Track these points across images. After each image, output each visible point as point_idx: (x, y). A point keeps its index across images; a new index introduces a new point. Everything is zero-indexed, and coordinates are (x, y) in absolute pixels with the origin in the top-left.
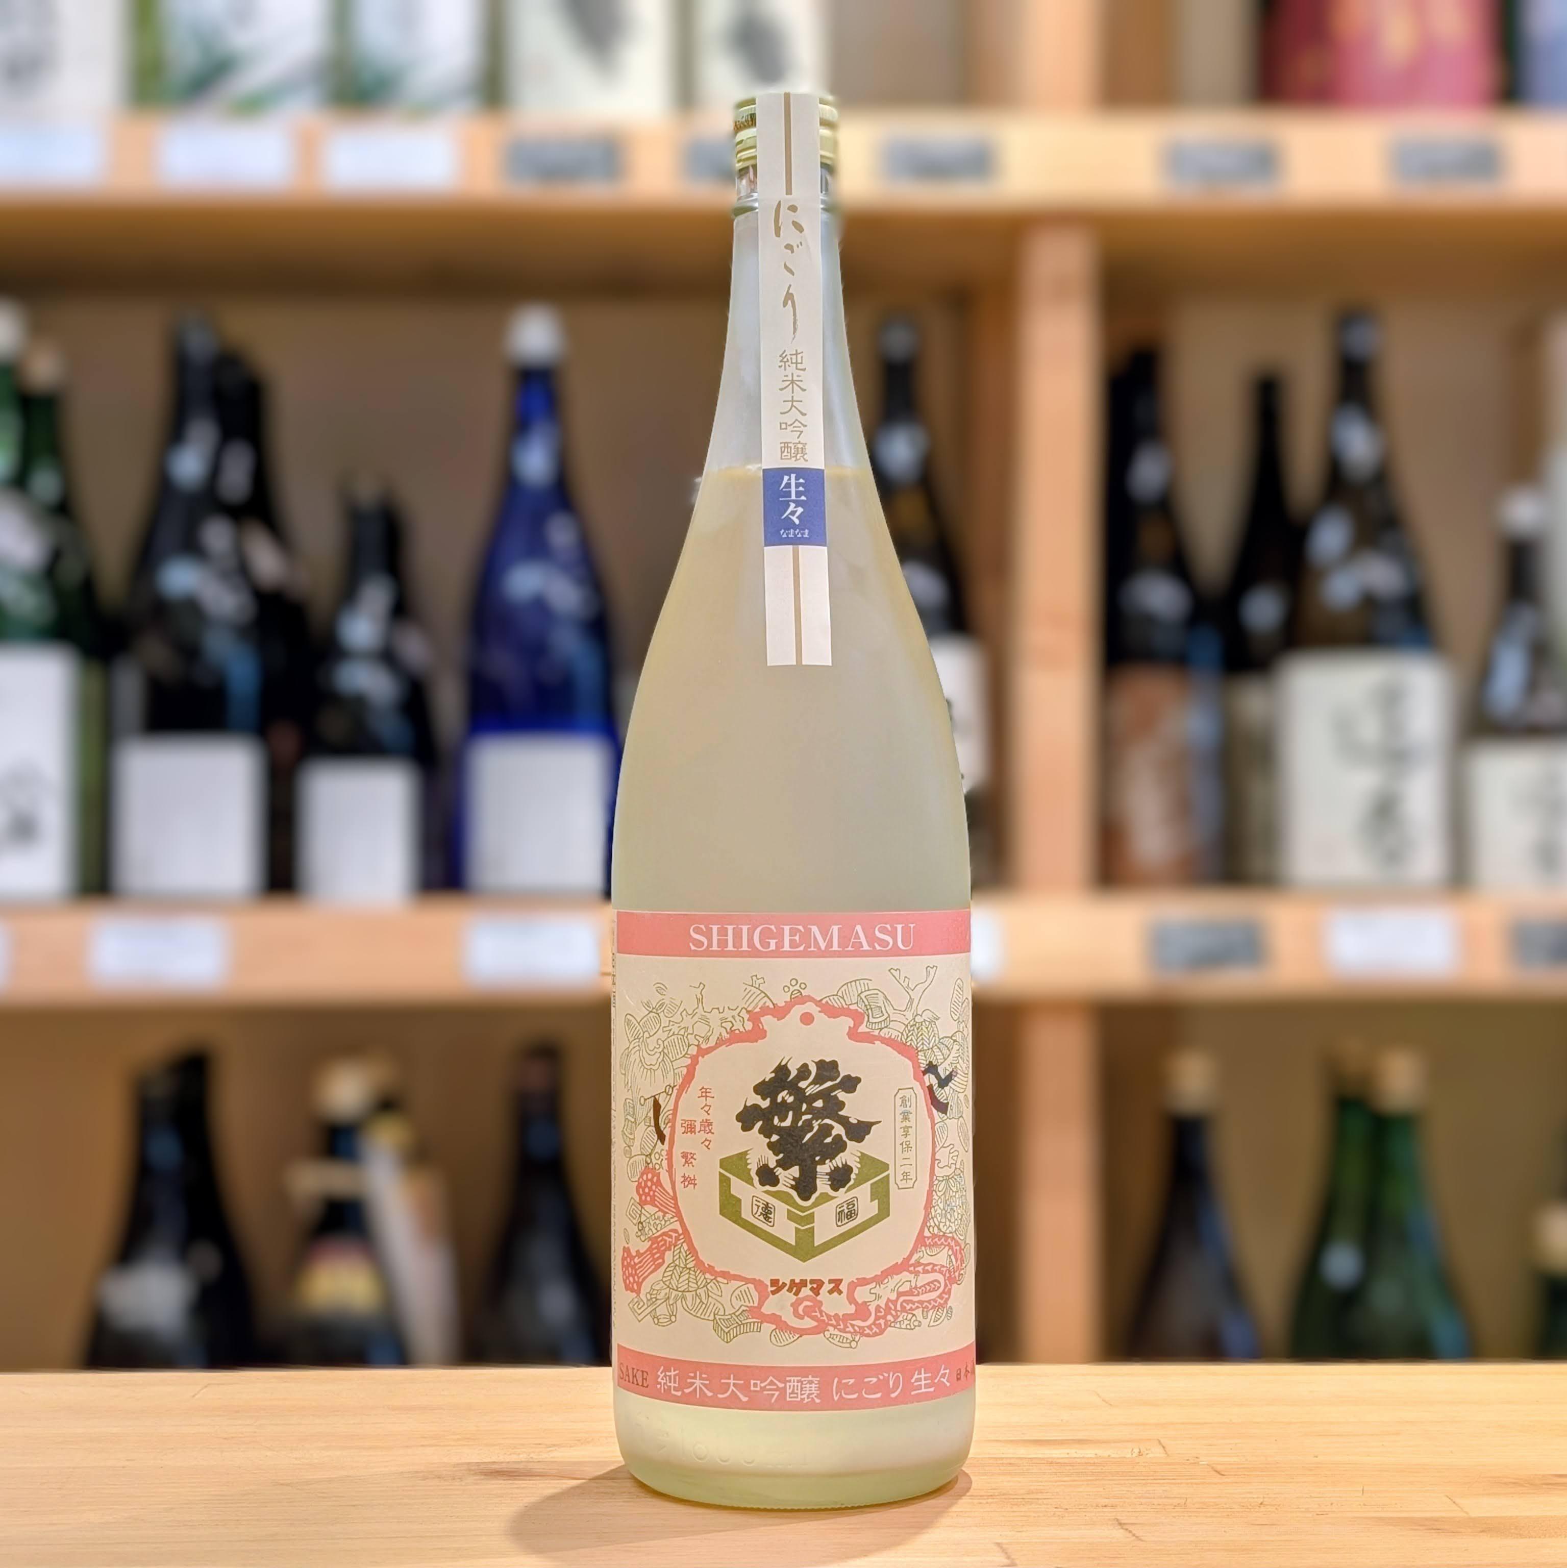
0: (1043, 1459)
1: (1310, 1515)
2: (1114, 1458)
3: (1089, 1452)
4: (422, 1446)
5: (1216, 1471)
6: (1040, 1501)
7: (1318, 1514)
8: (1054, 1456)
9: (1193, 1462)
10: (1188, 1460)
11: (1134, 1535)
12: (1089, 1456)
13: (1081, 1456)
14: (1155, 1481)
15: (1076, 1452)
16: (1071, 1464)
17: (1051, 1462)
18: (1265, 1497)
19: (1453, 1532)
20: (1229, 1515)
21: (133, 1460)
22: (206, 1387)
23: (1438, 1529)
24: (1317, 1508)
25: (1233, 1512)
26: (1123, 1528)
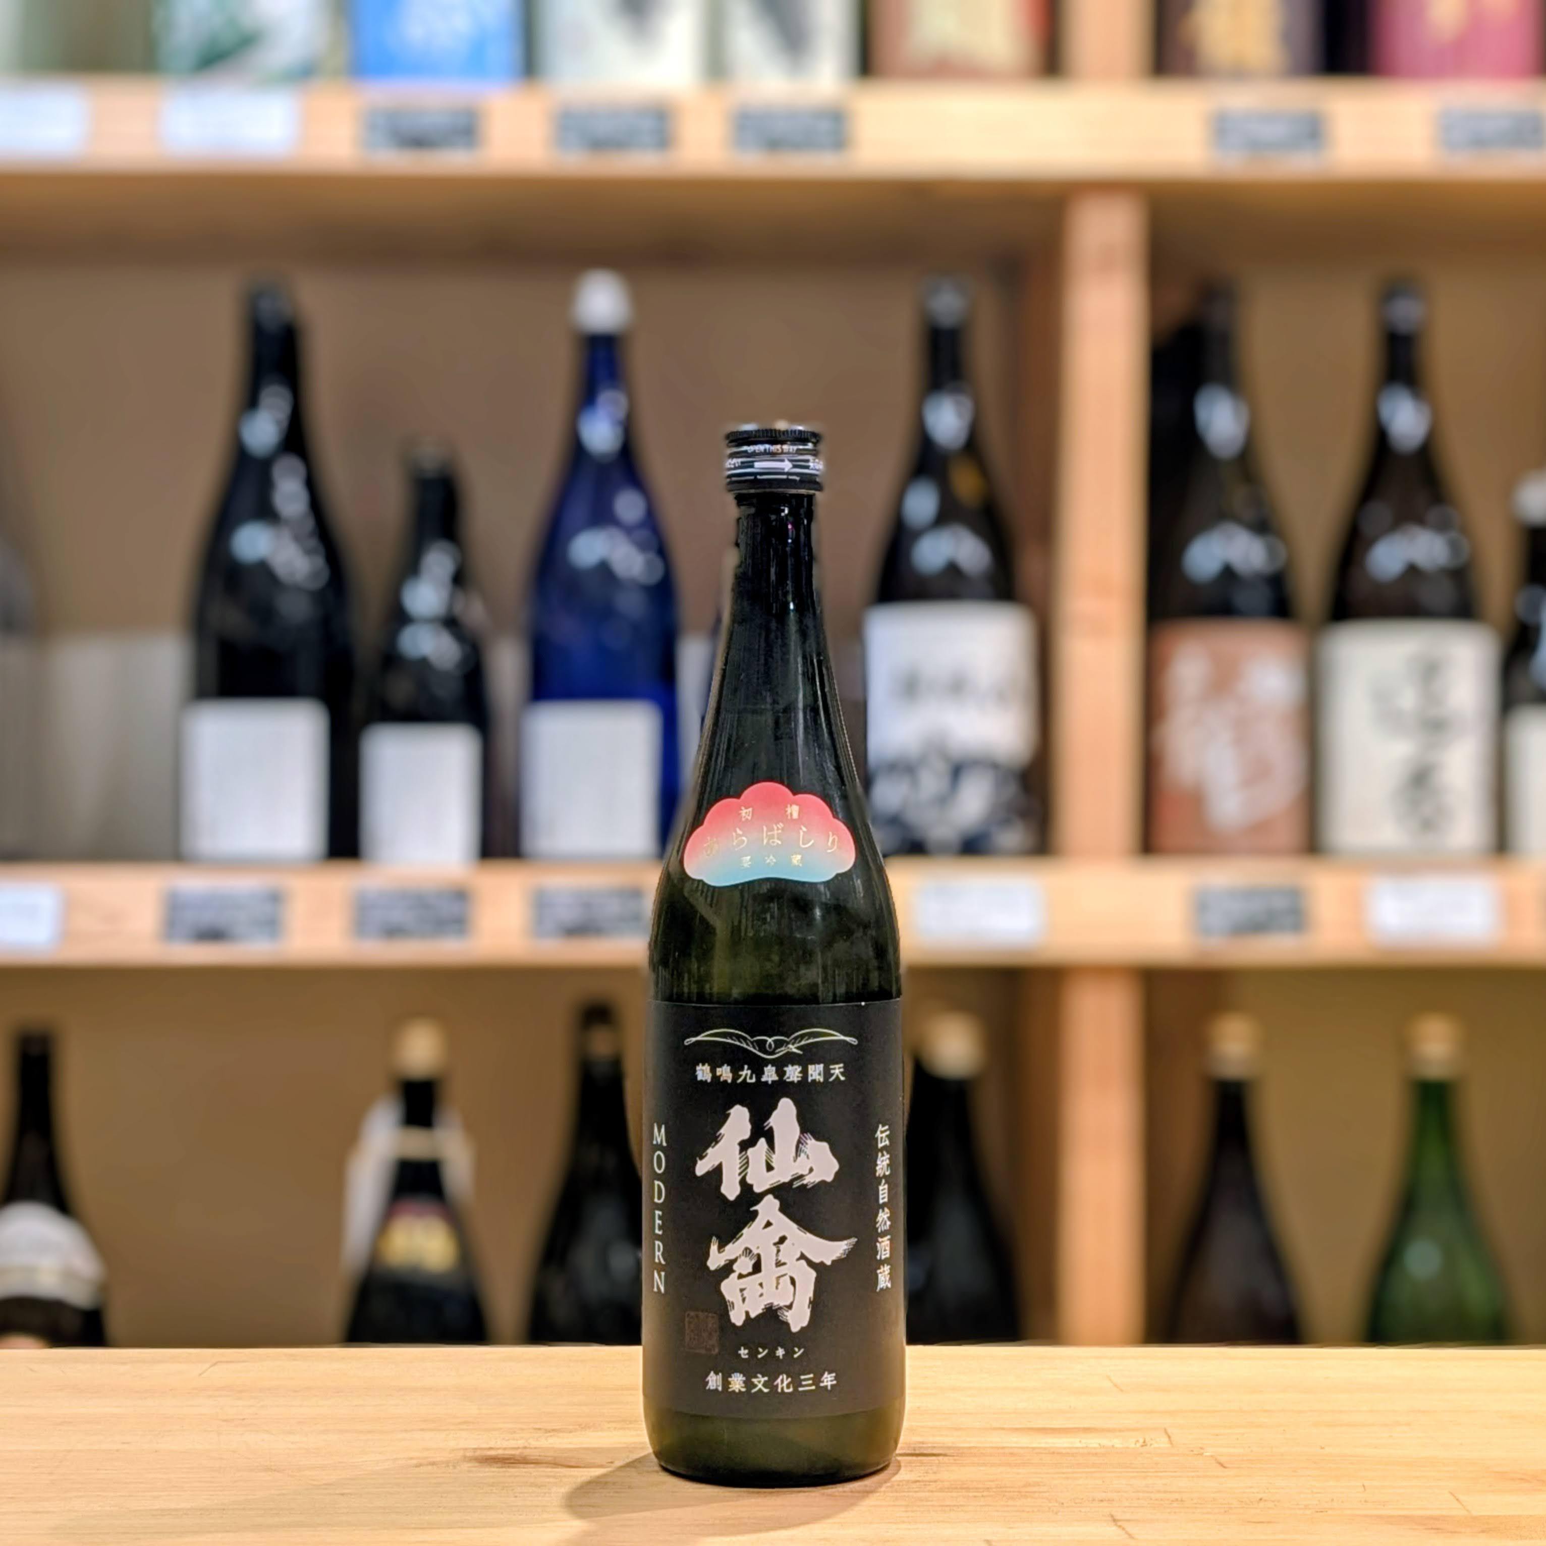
0: (1045, 1448)
1: (1308, 1512)
2: (1117, 1448)
3: (1093, 1442)
4: (422, 1430)
5: (1219, 1463)
6: (1037, 1495)
7: (1317, 1512)
8: (1057, 1445)
9: (1195, 1452)
10: (1192, 1451)
11: (1127, 1533)
12: (1091, 1446)
13: (1084, 1446)
14: (1156, 1474)
15: (1080, 1442)
16: (1073, 1455)
17: (1053, 1452)
18: (1265, 1492)
19: (1452, 1532)
20: (1225, 1512)
21: (128, 1443)
22: (215, 1364)
23: (1438, 1529)
24: (1317, 1505)
25: (1231, 1508)
26: (1116, 1525)
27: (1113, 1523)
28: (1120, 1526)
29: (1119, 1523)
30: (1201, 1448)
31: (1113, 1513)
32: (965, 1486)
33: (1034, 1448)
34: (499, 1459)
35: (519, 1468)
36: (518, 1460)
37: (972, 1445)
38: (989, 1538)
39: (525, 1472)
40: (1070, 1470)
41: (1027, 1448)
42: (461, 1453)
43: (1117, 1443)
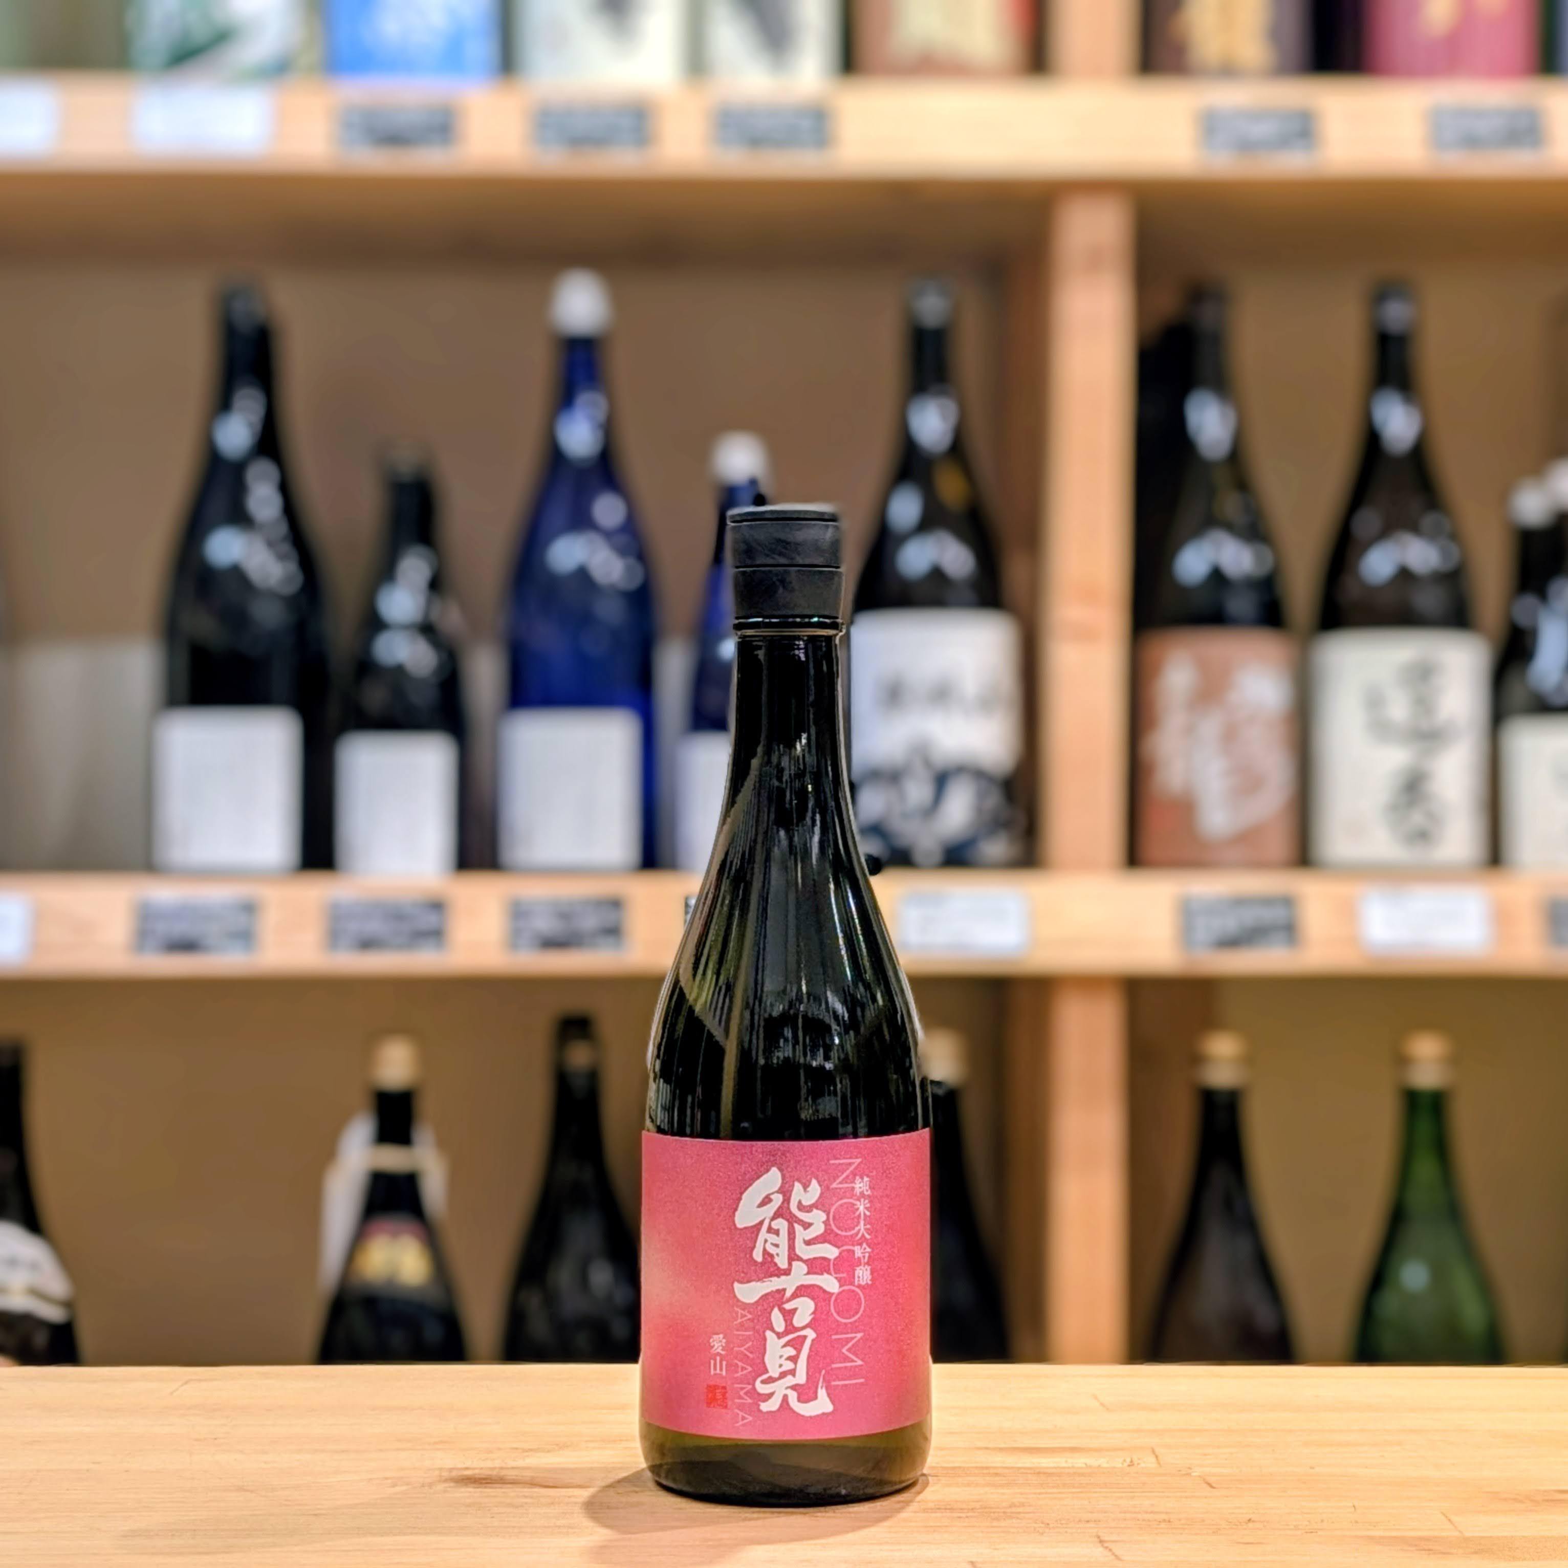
0: (1031, 1468)
1: (1299, 1533)
2: (1102, 1468)
3: (1079, 1461)
4: (398, 1449)
5: (1207, 1483)
6: (1023, 1515)
7: (1306, 1532)
8: (1043, 1465)
9: (1184, 1473)
10: (1180, 1471)
11: (1113, 1554)
12: (1080, 1465)
13: (1070, 1466)
14: (1143, 1494)
15: (1066, 1462)
16: (1059, 1475)
17: (1039, 1472)
18: (1254, 1513)
19: (1444, 1553)
20: (1214, 1532)
21: (99, 1463)
22: (186, 1383)
23: (1429, 1550)
24: (1307, 1525)
25: (1219, 1529)
26: (1102, 1546)
27: (1099, 1545)
28: (1106, 1548)
29: (1106, 1545)
30: (1189, 1468)
31: (1100, 1534)
32: (948, 1507)
33: (1019, 1468)
34: (475, 1479)
35: (496, 1488)
36: (495, 1480)
37: (957, 1465)
38: (974, 1560)
39: (503, 1492)
40: (1055, 1490)
41: (1012, 1468)
42: (437, 1473)
43: (1103, 1462)
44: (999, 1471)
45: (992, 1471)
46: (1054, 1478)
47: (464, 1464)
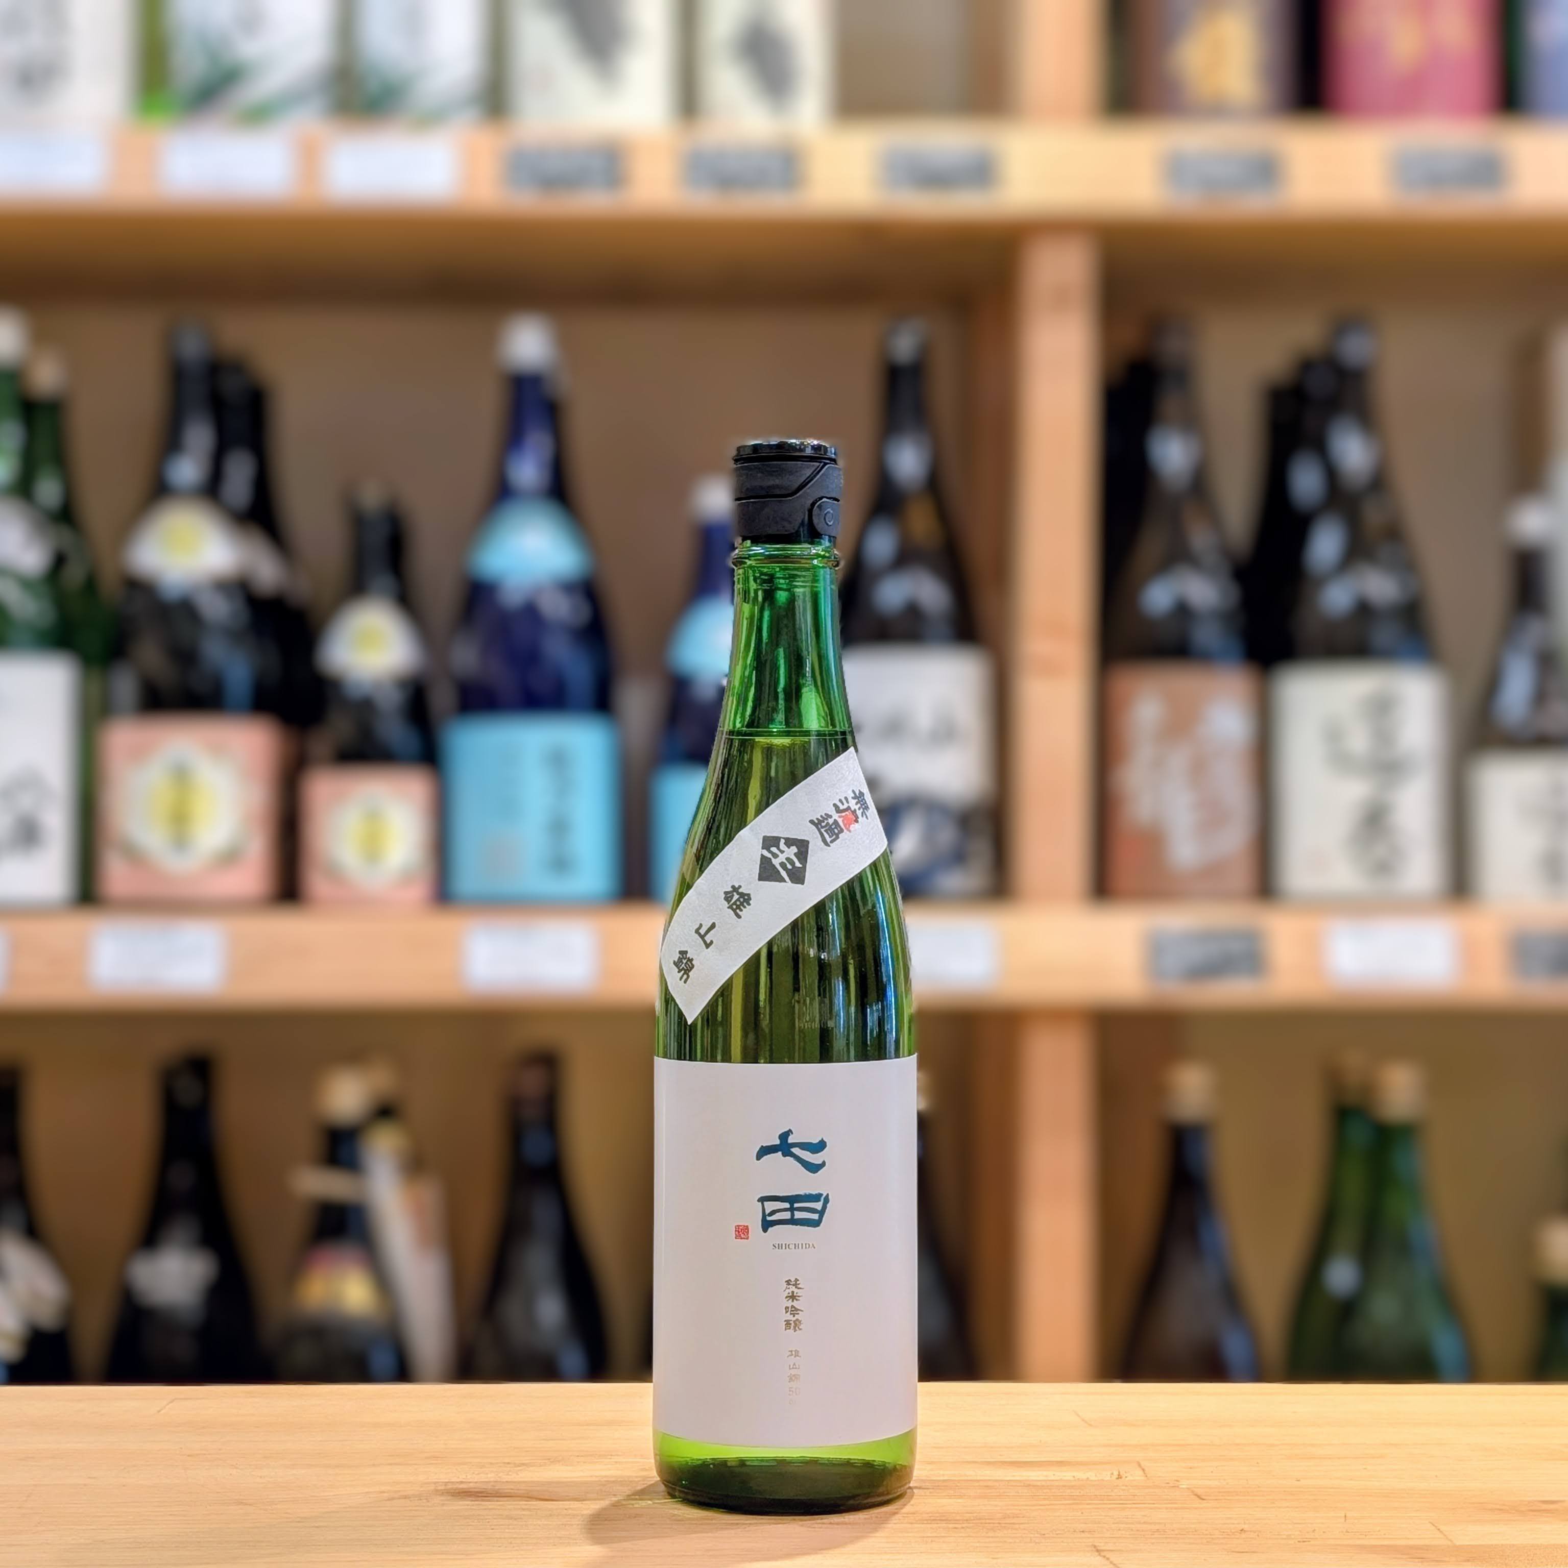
0: (1021, 1481)
1: (1291, 1542)
2: (1091, 1481)
3: (1067, 1475)
4: (390, 1464)
5: (1196, 1495)
6: (1017, 1526)
7: (1299, 1542)
8: (1032, 1478)
9: (1173, 1485)
10: (1168, 1483)
11: (1111, 1563)
12: (1068, 1478)
13: (1058, 1478)
14: (1134, 1506)
15: (1055, 1475)
16: (1049, 1487)
17: (1028, 1485)
18: (1245, 1523)
19: (1437, 1561)
20: (1209, 1542)
21: (94, 1478)
22: (171, 1402)
23: (1422, 1558)
24: (1299, 1535)
25: (1213, 1538)
26: (1100, 1555)
27: (1097, 1554)
28: (1104, 1557)
29: (1103, 1554)
30: (1177, 1481)
31: (1097, 1544)
32: (944, 1518)
33: (1009, 1481)
34: (471, 1492)
35: (492, 1501)
36: (491, 1494)
37: (946, 1478)
39: (499, 1505)
40: (1047, 1502)
41: (1003, 1481)
42: (432, 1487)
43: (1091, 1475)
44: (989, 1484)
45: (982, 1484)
46: (1045, 1491)
47: (459, 1478)
